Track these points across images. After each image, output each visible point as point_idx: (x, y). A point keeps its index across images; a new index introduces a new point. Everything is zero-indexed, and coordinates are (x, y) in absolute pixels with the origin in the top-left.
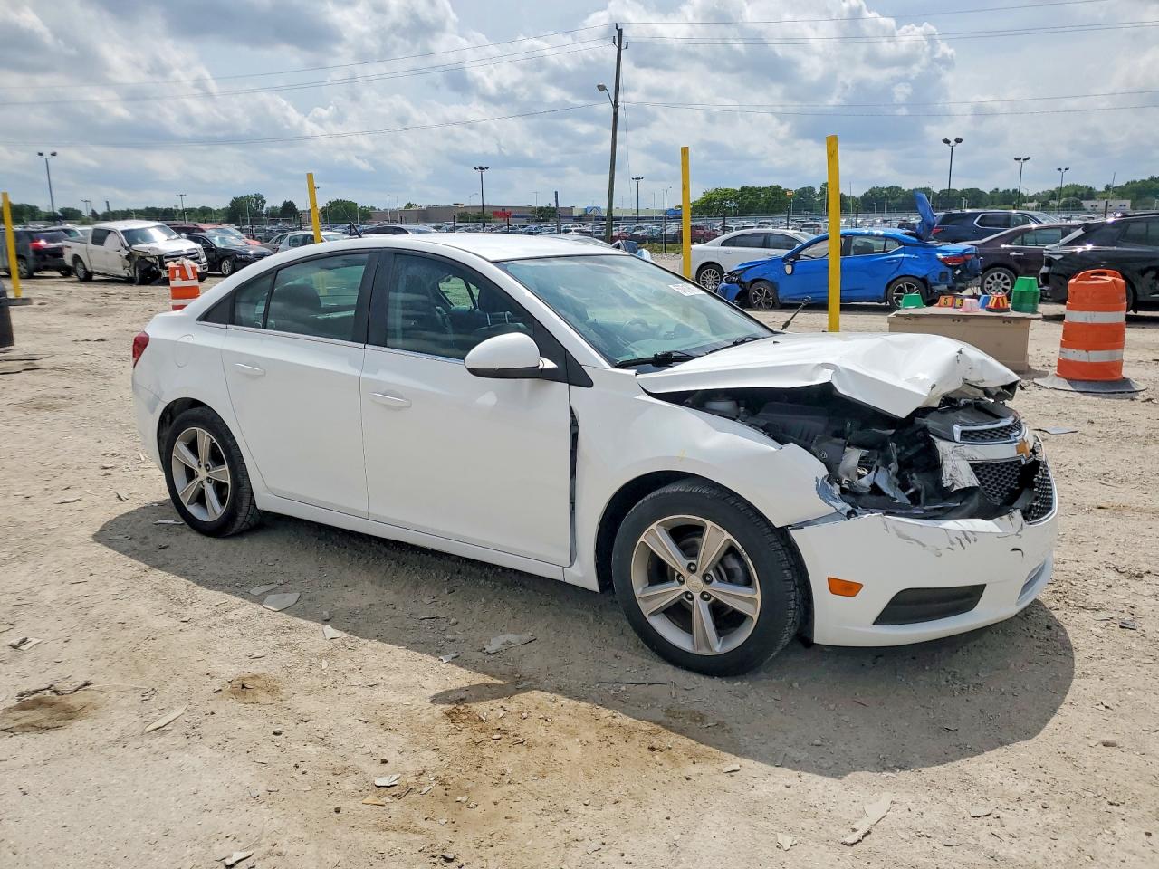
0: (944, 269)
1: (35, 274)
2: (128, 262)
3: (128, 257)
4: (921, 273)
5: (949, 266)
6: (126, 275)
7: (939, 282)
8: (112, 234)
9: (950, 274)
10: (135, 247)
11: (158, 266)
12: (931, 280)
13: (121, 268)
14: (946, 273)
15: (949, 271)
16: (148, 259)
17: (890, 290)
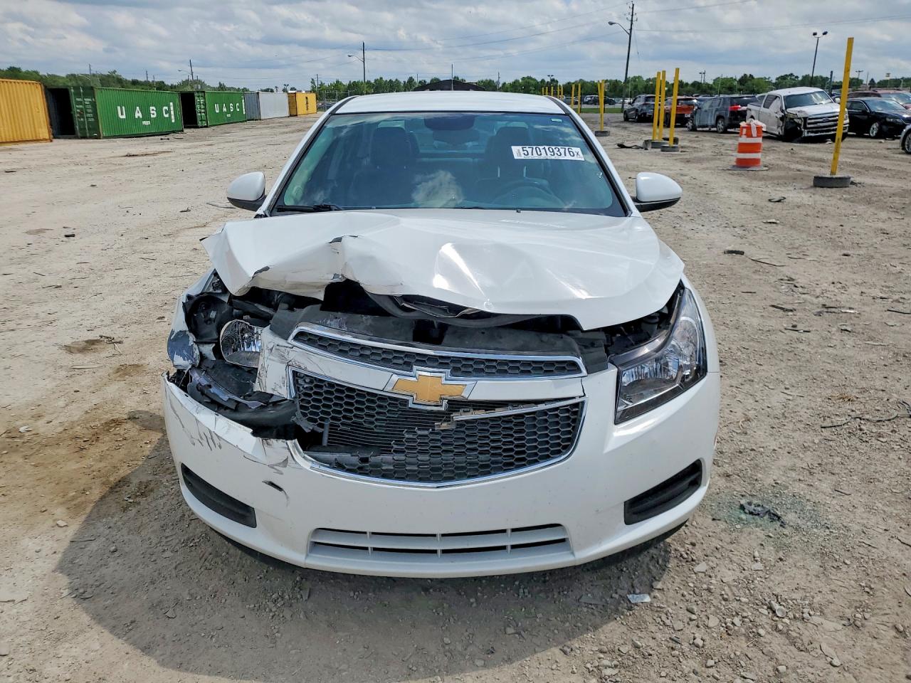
1: (729, 130)
2: (781, 123)
3: (782, 119)
6: (777, 133)
8: (778, 99)
10: (789, 110)
11: (802, 127)
13: (775, 128)
16: (796, 120)
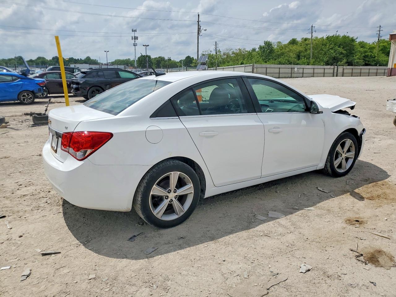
0: (39, 87)
4: (31, 89)
5: (42, 86)
7: (38, 92)
9: (42, 89)
12: (35, 91)
14: (41, 89)
15: (41, 88)
17: (20, 96)
